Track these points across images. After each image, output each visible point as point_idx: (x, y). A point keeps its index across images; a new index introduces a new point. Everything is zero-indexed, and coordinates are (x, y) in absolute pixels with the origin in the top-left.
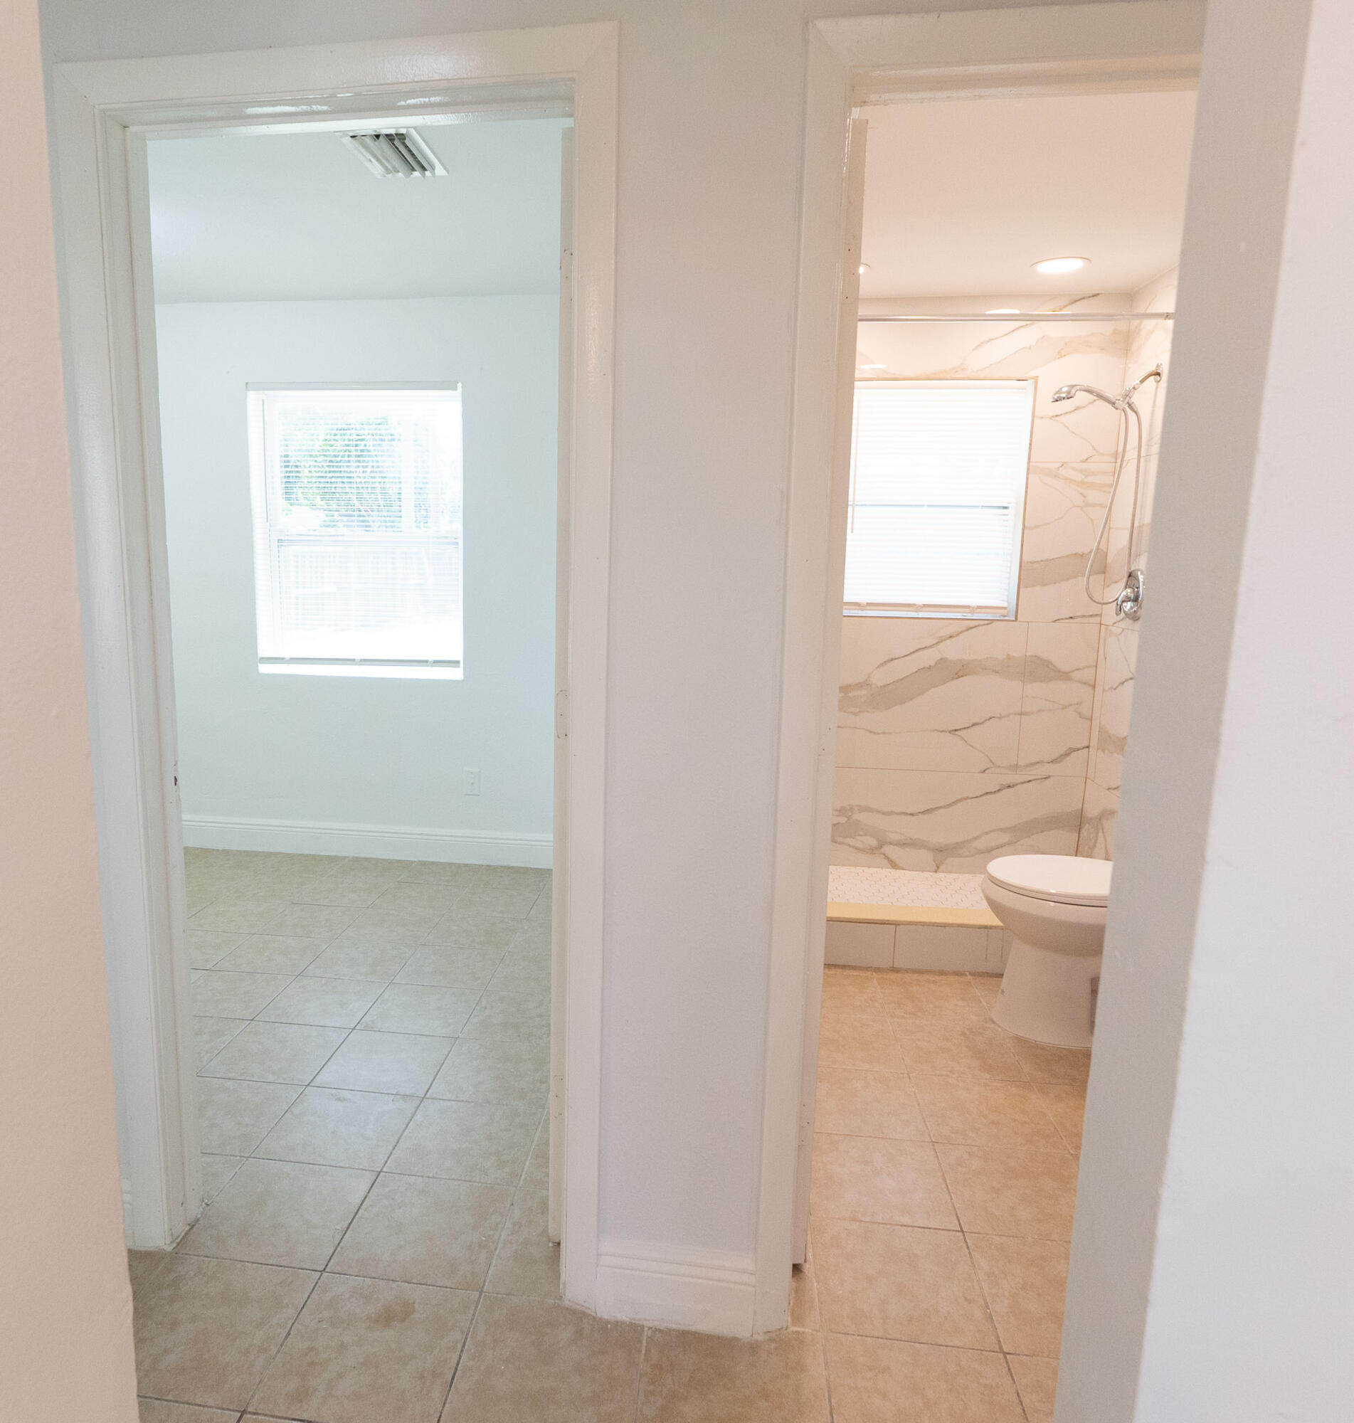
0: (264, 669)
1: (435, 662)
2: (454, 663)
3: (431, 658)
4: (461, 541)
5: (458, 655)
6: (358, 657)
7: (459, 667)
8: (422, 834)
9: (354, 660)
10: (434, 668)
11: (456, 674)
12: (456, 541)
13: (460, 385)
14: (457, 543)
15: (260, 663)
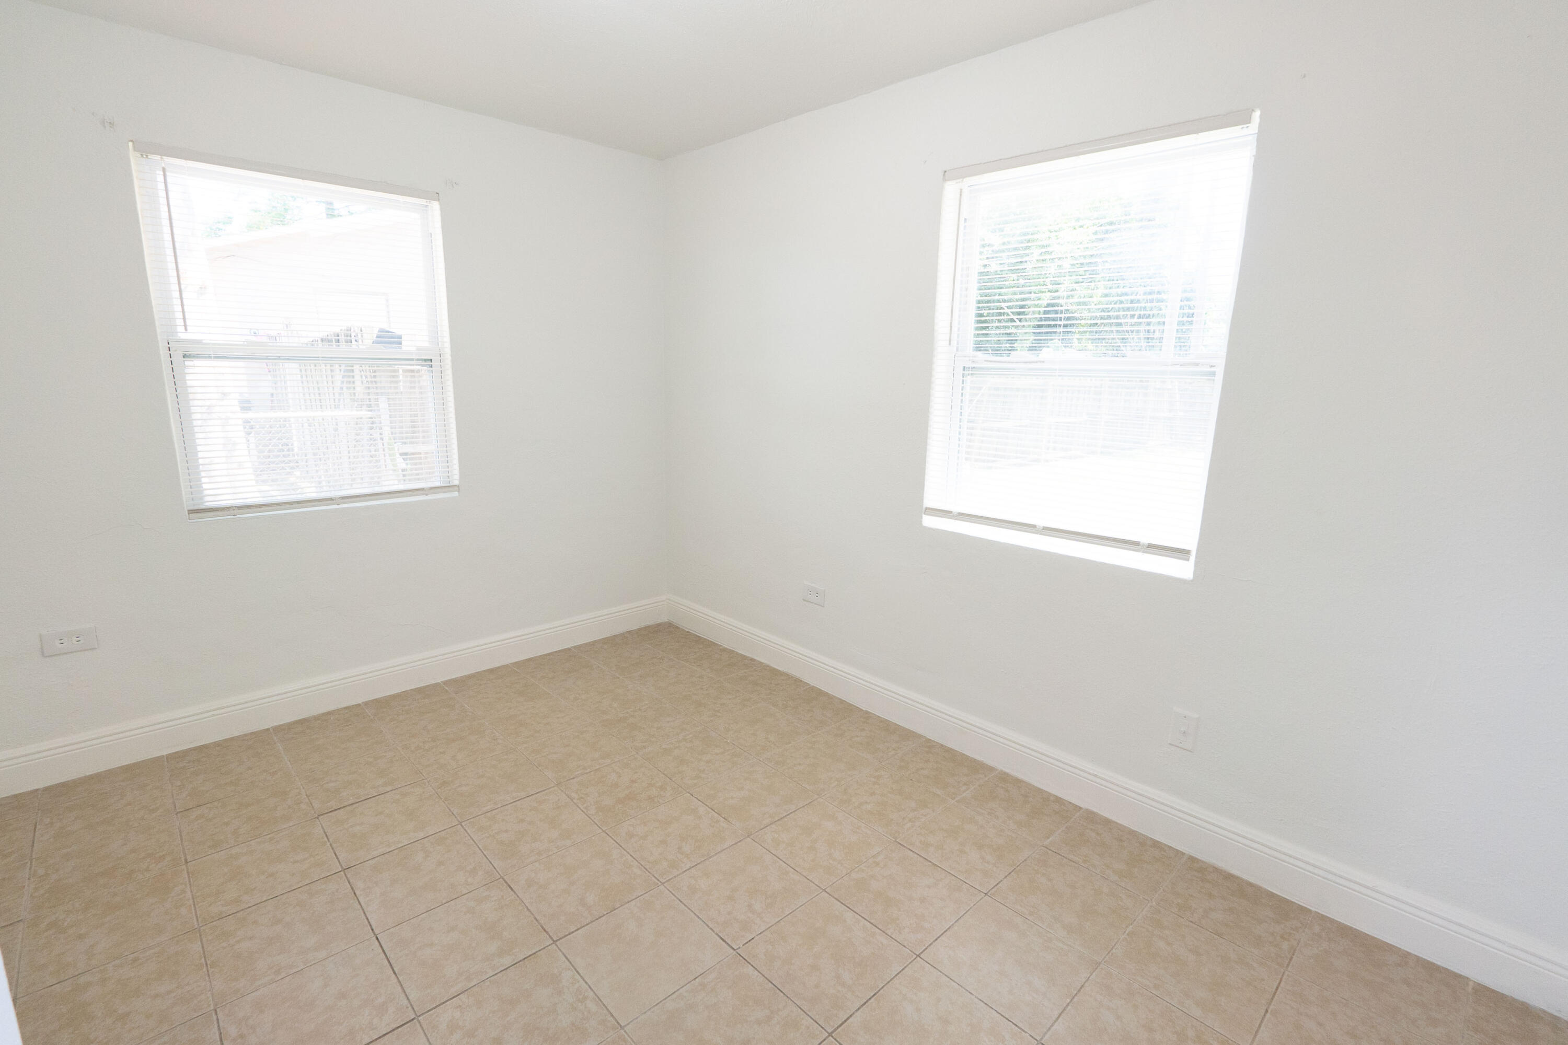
0: (929, 521)
1: (1150, 546)
2: (1182, 553)
3: (1145, 540)
4: (1220, 371)
5: (1190, 540)
6: (1040, 523)
7: (1188, 560)
8: (1096, 776)
9: (1034, 526)
10: (1146, 555)
11: (1183, 570)
12: (1213, 369)
13: (1257, 115)
14: (1214, 374)
15: (925, 514)
